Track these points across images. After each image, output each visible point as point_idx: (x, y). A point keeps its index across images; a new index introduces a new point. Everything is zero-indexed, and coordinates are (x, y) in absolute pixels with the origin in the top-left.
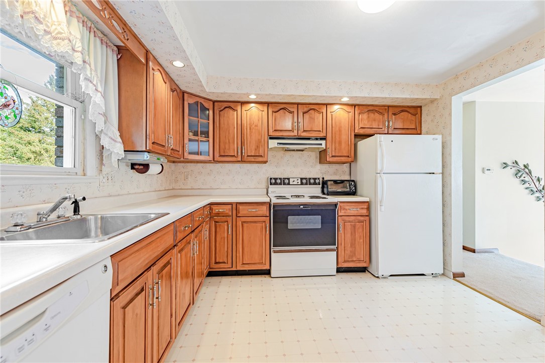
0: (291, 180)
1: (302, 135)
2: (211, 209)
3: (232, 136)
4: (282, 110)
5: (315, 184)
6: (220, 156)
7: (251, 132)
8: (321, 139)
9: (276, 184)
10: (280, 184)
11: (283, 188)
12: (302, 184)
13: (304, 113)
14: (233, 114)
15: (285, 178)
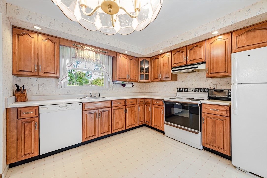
0: (189, 89)
1: (189, 63)
2: (144, 100)
3: (157, 70)
4: (178, 52)
5: (204, 91)
6: (153, 79)
7: (164, 67)
8: (202, 63)
9: (180, 91)
10: (182, 91)
11: (184, 93)
12: (195, 91)
13: (190, 50)
14: (157, 61)
15: (185, 88)
